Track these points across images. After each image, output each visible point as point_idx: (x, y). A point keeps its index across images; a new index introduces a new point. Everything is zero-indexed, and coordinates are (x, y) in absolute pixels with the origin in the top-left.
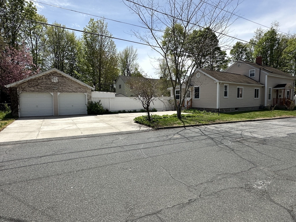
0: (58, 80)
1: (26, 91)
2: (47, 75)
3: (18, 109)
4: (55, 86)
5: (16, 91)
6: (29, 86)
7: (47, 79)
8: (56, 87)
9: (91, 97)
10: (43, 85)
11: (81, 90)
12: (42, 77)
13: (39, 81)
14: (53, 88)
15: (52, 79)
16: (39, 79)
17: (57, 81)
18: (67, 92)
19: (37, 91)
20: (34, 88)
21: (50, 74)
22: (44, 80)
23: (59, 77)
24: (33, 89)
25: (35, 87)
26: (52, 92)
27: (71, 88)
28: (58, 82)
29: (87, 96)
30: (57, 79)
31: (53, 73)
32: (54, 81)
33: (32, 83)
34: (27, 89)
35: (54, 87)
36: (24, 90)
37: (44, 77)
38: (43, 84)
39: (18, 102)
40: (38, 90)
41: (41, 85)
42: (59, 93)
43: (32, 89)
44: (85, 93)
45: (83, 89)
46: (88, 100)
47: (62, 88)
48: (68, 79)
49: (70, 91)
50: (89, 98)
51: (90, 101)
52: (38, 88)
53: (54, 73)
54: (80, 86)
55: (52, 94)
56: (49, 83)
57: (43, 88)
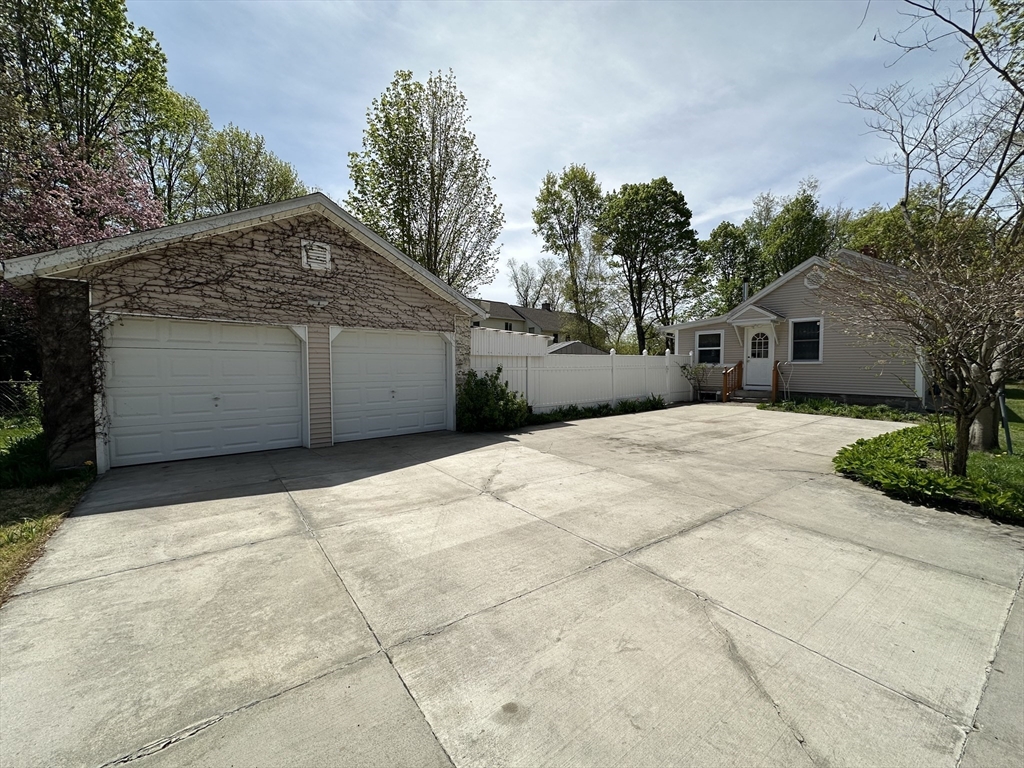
0: (332, 260)
1: (152, 310)
2: (276, 229)
3: (94, 424)
4: (316, 292)
5: (81, 305)
6: (173, 278)
7: (277, 252)
8: (325, 298)
9: (468, 354)
10: (255, 281)
11: (431, 319)
12: (251, 235)
13: (231, 259)
15: (304, 253)
16: (232, 247)
17: (329, 266)
18: (374, 323)
19: (218, 315)
20: (204, 296)
21: (295, 223)
22: (264, 256)
23: (340, 247)
24: (196, 302)
25: (207, 290)
27: (390, 306)
28: (334, 274)
29: (454, 349)
30: (328, 257)
31: (311, 224)
32: (315, 266)
33: (189, 265)
34: (160, 298)
35: (313, 299)
36: (134, 302)
37: (260, 237)
38: (256, 276)
39: (92, 380)
40: (224, 305)
41: (246, 283)
43: (191, 299)
44: (448, 335)
45: (439, 316)
46: (459, 365)
47: (353, 303)
48: (378, 259)
49: (388, 319)
50: (462, 357)
51: (466, 369)
52: (224, 297)
53: (314, 222)
54: (431, 302)
55: (302, 331)
56: (289, 273)
57: (252, 297)
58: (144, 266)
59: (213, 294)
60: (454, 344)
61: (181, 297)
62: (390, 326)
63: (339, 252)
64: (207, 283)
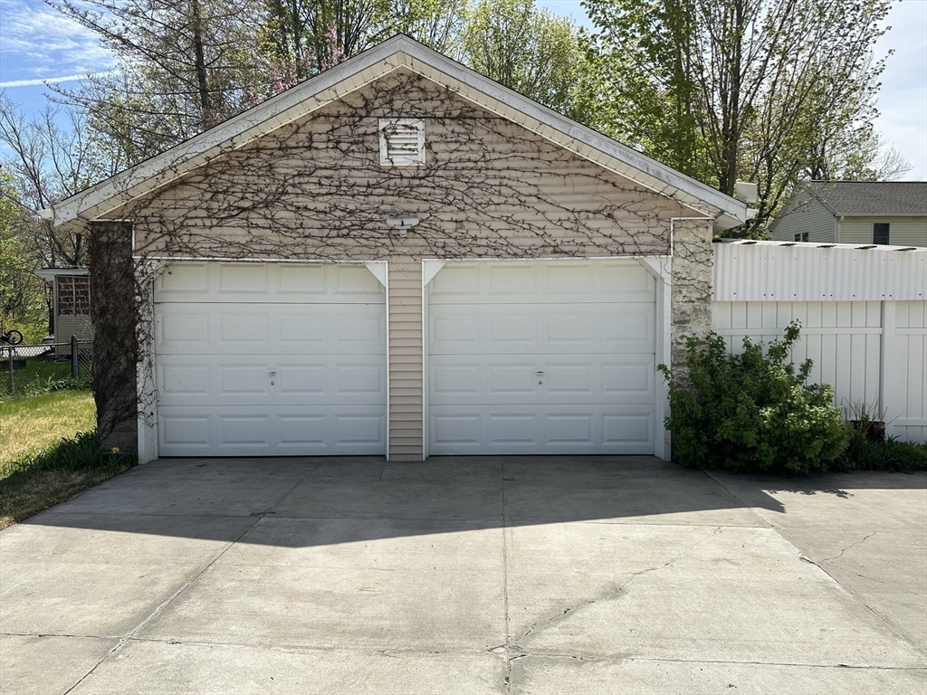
0: (428, 146)
1: (192, 252)
2: (343, 110)
3: (136, 400)
4: (403, 204)
5: (125, 252)
6: (215, 205)
7: (344, 146)
8: (415, 213)
9: (706, 300)
10: (314, 196)
11: (616, 232)
12: (309, 127)
13: (286, 167)
14: (392, 222)
15: (383, 141)
16: (284, 149)
17: (422, 157)
18: (499, 250)
19: (268, 253)
20: (250, 226)
21: (370, 95)
22: (325, 157)
23: (441, 120)
24: (240, 235)
25: (255, 218)
26: (377, 257)
27: (528, 216)
28: (430, 170)
29: (668, 290)
30: (421, 141)
31: (393, 91)
32: (400, 161)
33: (234, 184)
34: (203, 235)
35: (396, 215)
36: (176, 242)
37: (320, 127)
38: (315, 189)
39: (135, 345)
40: (274, 237)
41: (302, 201)
42: (431, 267)
43: (234, 232)
44: (654, 262)
45: (634, 225)
46: (681, 321)
47: (462, 216)
48: (507, 131)
49: (524, 240)
50: (688, 308)
51: (698, 330)
52: (275, 226)
53: (401, 86)
54: (615, 197)
55: (380, 270)
56: (360, 178)
57: (311, 222)
58: (184, 193)
59: (262, 222)
60: (668, 279)
61: (225, 230)
62: (528, 253)
63: (439, 129)
64: (254, 208)
